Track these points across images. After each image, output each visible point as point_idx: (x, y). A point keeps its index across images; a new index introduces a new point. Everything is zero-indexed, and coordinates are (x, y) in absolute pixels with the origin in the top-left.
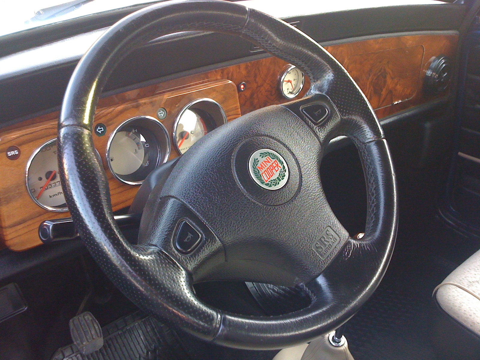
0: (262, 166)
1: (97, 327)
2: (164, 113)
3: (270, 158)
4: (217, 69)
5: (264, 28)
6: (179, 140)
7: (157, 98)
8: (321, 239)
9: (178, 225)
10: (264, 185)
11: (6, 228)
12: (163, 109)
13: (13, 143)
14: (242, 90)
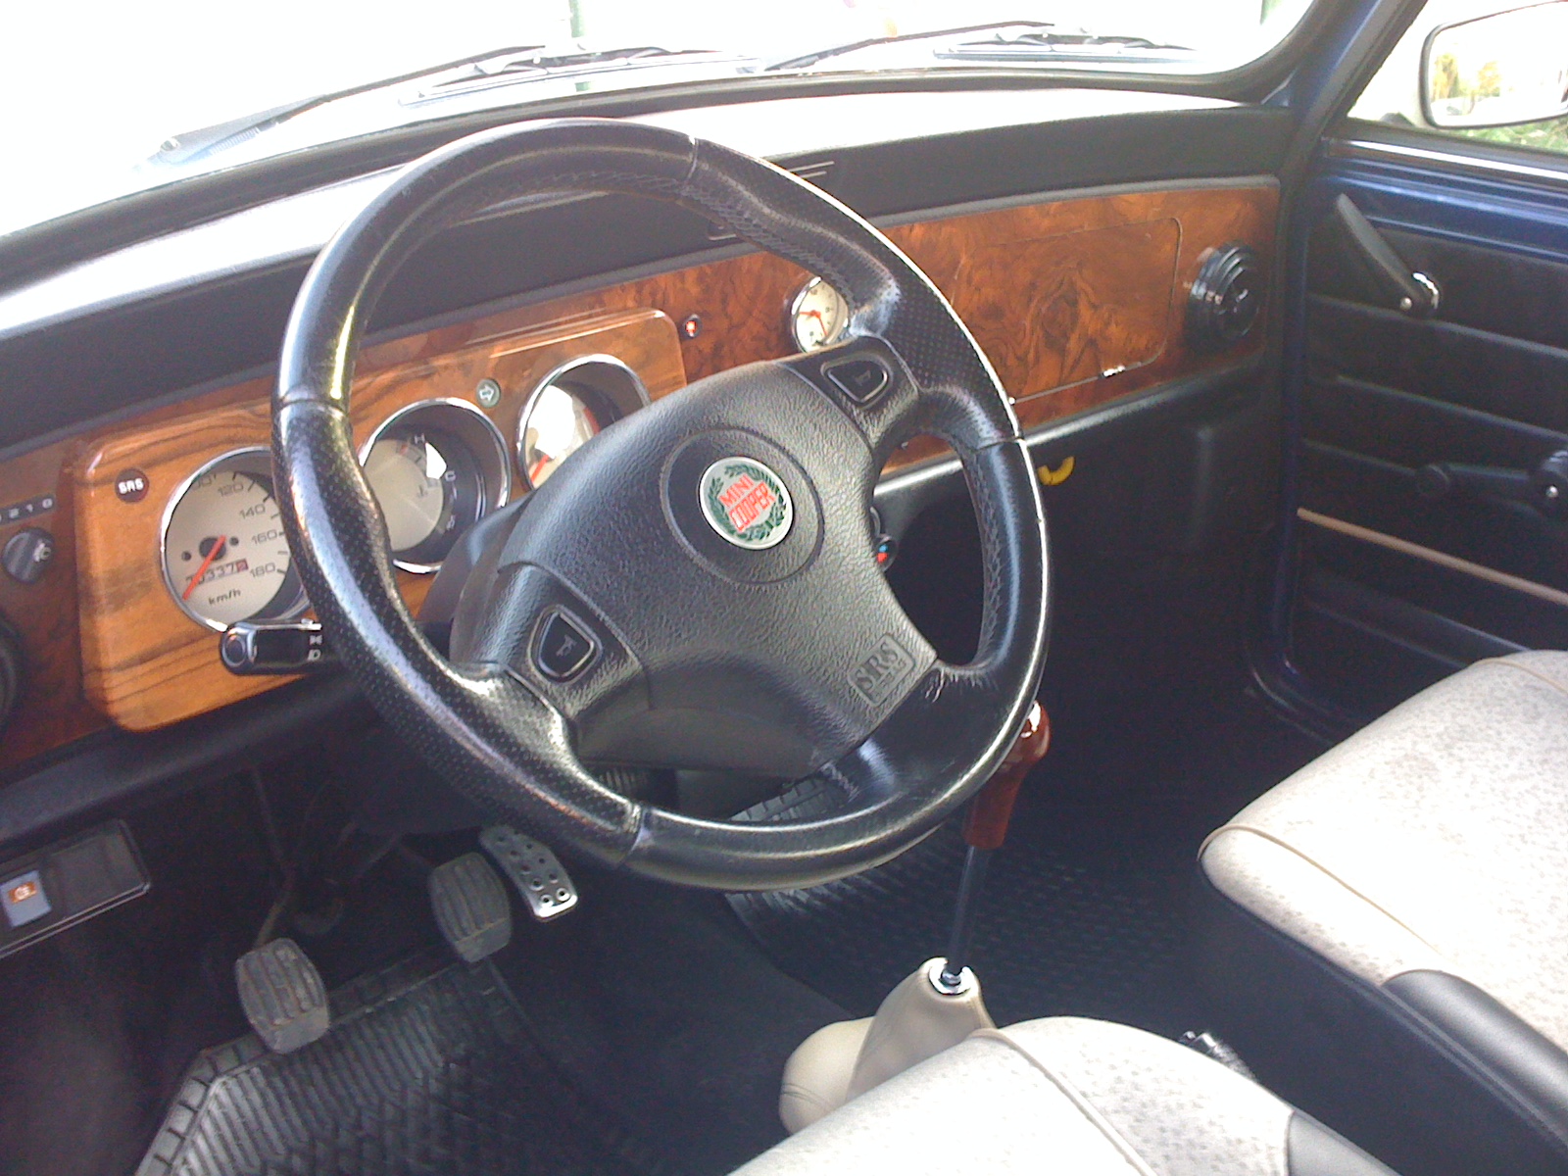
0: (730, 495)
1: (310, 981)
2: (492, 392)
3: (750, 479)
4: (625, 283)
5: (732, 183)
6: (531, 463)
7: (475, 356)
8: (868, 661)
9: (543, 621)
10: (736, 537)
11: (109, 670)
12: (491, 382)
13: (133, 461)
14: (692, 335)
